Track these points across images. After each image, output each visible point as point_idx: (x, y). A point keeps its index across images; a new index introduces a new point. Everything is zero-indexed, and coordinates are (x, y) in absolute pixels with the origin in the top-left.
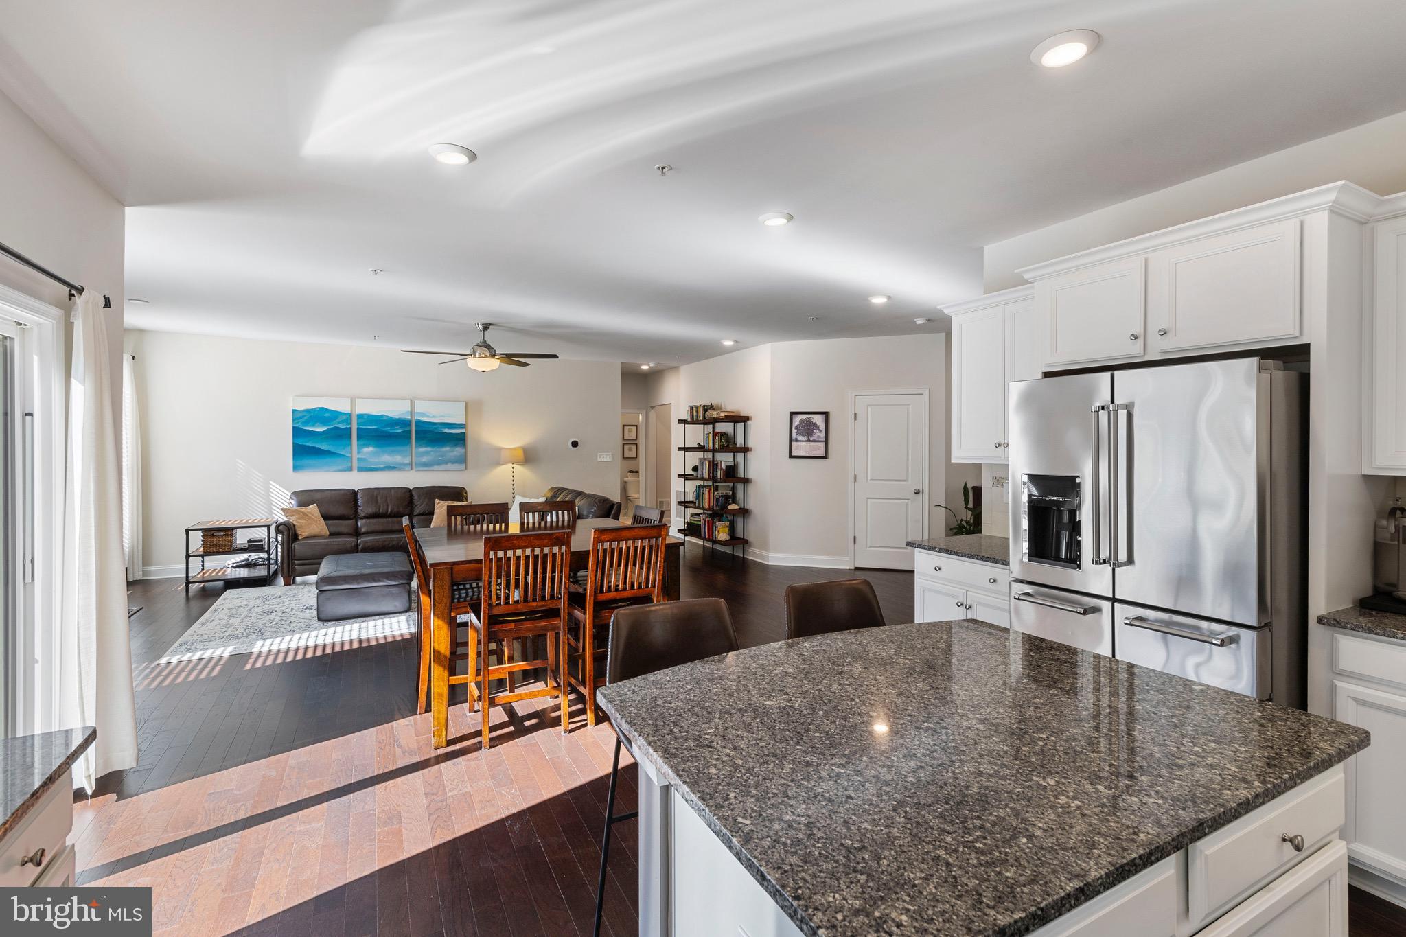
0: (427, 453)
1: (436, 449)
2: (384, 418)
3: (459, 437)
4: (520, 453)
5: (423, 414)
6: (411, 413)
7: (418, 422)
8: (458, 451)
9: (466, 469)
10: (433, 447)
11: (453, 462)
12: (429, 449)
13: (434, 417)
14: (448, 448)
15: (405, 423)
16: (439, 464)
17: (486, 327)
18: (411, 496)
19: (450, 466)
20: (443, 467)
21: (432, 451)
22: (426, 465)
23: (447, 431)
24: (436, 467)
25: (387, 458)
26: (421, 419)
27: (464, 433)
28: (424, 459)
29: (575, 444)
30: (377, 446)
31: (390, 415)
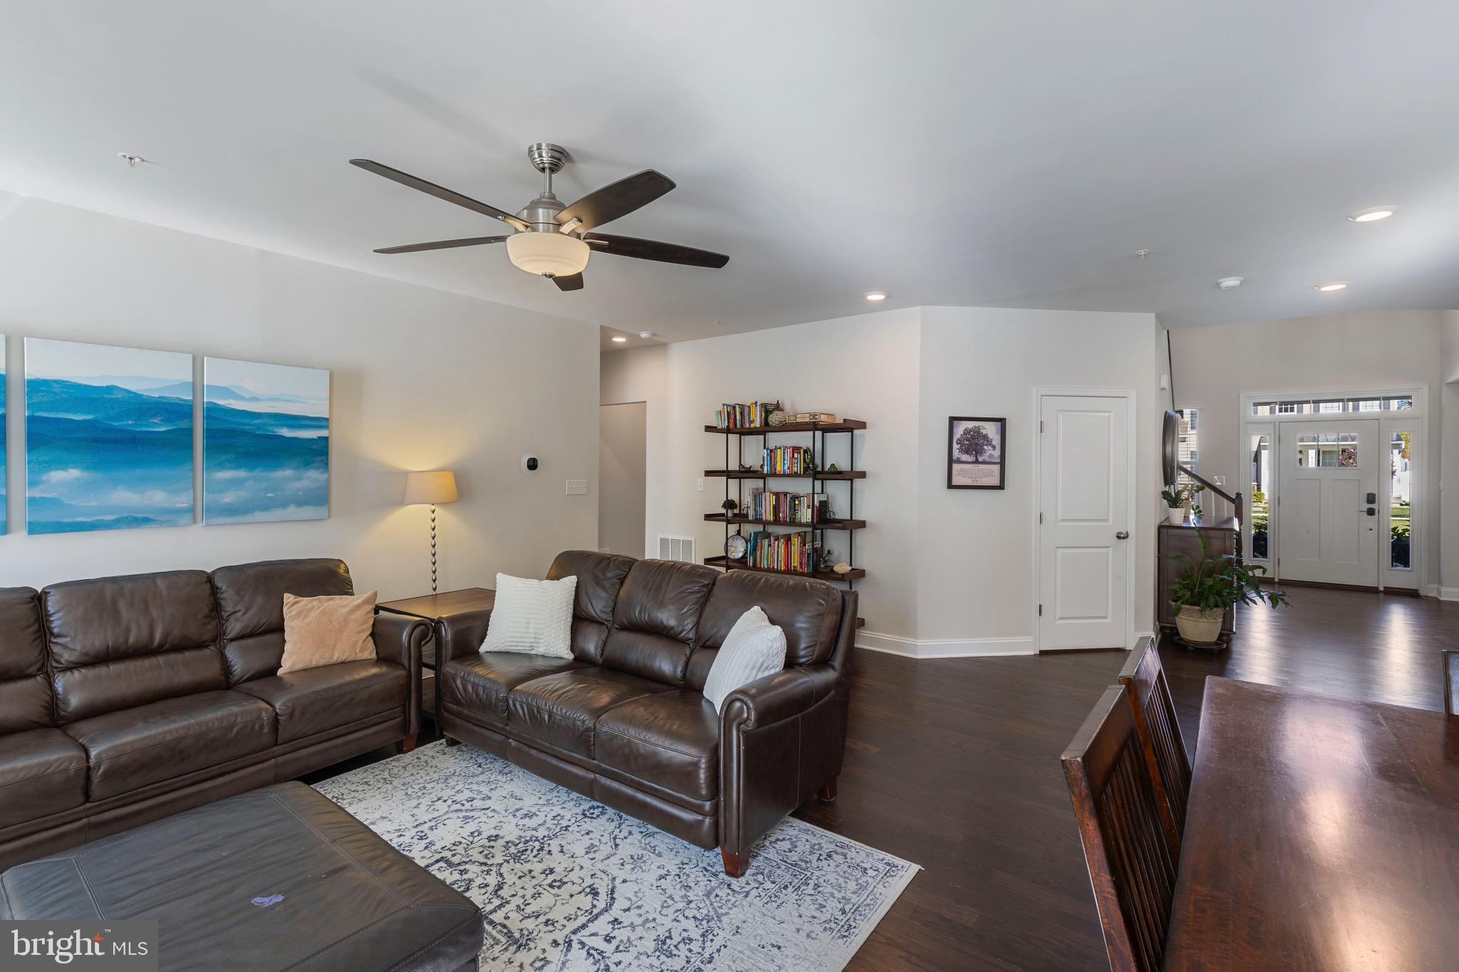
0: (236, 483)
1: (259, 473)
2: (119, 395)
3: (315, 447)
4: (448, 482)
5: (227, 392)
6: (196, 385)
7: (213, 412)
8: (313, 477)
9: (329, 516)
10: (252, 468)
11: (300, 503)
12: (241, 473)
13: (255, 399)
14: (287, 472)
15: (178, 411)
16: (266, 507)
18: (214, 590)
19: (292, 511)
20: (277, 514)
21: (248, 479)
22: (232, 511)
23: (286, 433)
24: (259, 516)
25: (124, 497)
26: (222, 402)
27: (327, 438)
28: (229, 498)
29: (533, 465)
30: (95, 467)
31: (133, 388)
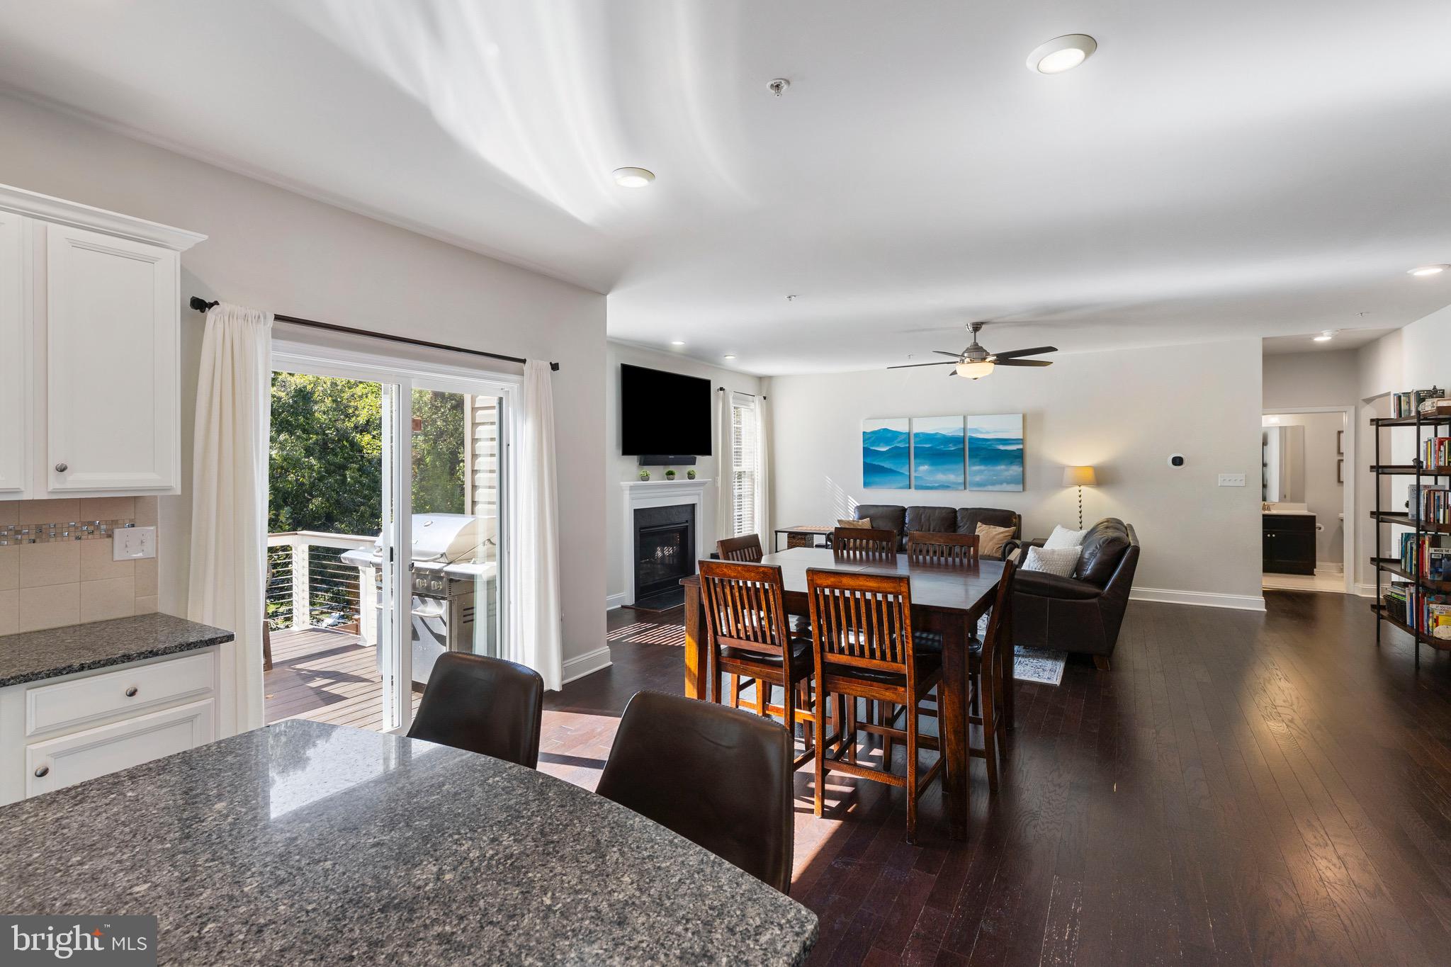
0: (980, 472)
1: (990, 467)
2: (938, 436)
3: (1015, 454)
4: (1090, 475)
5: (976, 430)
6: (965, 429)
7: (971, 439)
8: (1015, 470)
9: (1024, 490)
10: (986, 465)
11: (1008, 483)
12: (982, 467)
13: (988, 432)
14: (1003, 467)
15: (960, 441)
16: (993, 484)
17: (977, 327)
19: (1005, 487)
20: (997, 488)
21: (984, 470)
22: (979, 485)
23: (1002, 447)
24: (990, 488)
25: (941, 477)
26: (974, 435)
27: (1022, 450)
28: (977, 478)
29: (1178, 461)
30: (932, 464)
31: (944, 432)
